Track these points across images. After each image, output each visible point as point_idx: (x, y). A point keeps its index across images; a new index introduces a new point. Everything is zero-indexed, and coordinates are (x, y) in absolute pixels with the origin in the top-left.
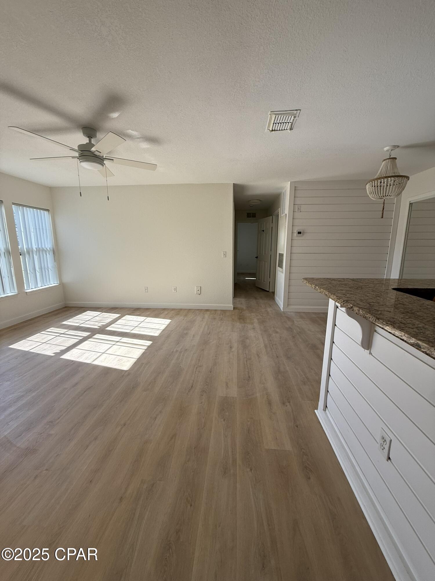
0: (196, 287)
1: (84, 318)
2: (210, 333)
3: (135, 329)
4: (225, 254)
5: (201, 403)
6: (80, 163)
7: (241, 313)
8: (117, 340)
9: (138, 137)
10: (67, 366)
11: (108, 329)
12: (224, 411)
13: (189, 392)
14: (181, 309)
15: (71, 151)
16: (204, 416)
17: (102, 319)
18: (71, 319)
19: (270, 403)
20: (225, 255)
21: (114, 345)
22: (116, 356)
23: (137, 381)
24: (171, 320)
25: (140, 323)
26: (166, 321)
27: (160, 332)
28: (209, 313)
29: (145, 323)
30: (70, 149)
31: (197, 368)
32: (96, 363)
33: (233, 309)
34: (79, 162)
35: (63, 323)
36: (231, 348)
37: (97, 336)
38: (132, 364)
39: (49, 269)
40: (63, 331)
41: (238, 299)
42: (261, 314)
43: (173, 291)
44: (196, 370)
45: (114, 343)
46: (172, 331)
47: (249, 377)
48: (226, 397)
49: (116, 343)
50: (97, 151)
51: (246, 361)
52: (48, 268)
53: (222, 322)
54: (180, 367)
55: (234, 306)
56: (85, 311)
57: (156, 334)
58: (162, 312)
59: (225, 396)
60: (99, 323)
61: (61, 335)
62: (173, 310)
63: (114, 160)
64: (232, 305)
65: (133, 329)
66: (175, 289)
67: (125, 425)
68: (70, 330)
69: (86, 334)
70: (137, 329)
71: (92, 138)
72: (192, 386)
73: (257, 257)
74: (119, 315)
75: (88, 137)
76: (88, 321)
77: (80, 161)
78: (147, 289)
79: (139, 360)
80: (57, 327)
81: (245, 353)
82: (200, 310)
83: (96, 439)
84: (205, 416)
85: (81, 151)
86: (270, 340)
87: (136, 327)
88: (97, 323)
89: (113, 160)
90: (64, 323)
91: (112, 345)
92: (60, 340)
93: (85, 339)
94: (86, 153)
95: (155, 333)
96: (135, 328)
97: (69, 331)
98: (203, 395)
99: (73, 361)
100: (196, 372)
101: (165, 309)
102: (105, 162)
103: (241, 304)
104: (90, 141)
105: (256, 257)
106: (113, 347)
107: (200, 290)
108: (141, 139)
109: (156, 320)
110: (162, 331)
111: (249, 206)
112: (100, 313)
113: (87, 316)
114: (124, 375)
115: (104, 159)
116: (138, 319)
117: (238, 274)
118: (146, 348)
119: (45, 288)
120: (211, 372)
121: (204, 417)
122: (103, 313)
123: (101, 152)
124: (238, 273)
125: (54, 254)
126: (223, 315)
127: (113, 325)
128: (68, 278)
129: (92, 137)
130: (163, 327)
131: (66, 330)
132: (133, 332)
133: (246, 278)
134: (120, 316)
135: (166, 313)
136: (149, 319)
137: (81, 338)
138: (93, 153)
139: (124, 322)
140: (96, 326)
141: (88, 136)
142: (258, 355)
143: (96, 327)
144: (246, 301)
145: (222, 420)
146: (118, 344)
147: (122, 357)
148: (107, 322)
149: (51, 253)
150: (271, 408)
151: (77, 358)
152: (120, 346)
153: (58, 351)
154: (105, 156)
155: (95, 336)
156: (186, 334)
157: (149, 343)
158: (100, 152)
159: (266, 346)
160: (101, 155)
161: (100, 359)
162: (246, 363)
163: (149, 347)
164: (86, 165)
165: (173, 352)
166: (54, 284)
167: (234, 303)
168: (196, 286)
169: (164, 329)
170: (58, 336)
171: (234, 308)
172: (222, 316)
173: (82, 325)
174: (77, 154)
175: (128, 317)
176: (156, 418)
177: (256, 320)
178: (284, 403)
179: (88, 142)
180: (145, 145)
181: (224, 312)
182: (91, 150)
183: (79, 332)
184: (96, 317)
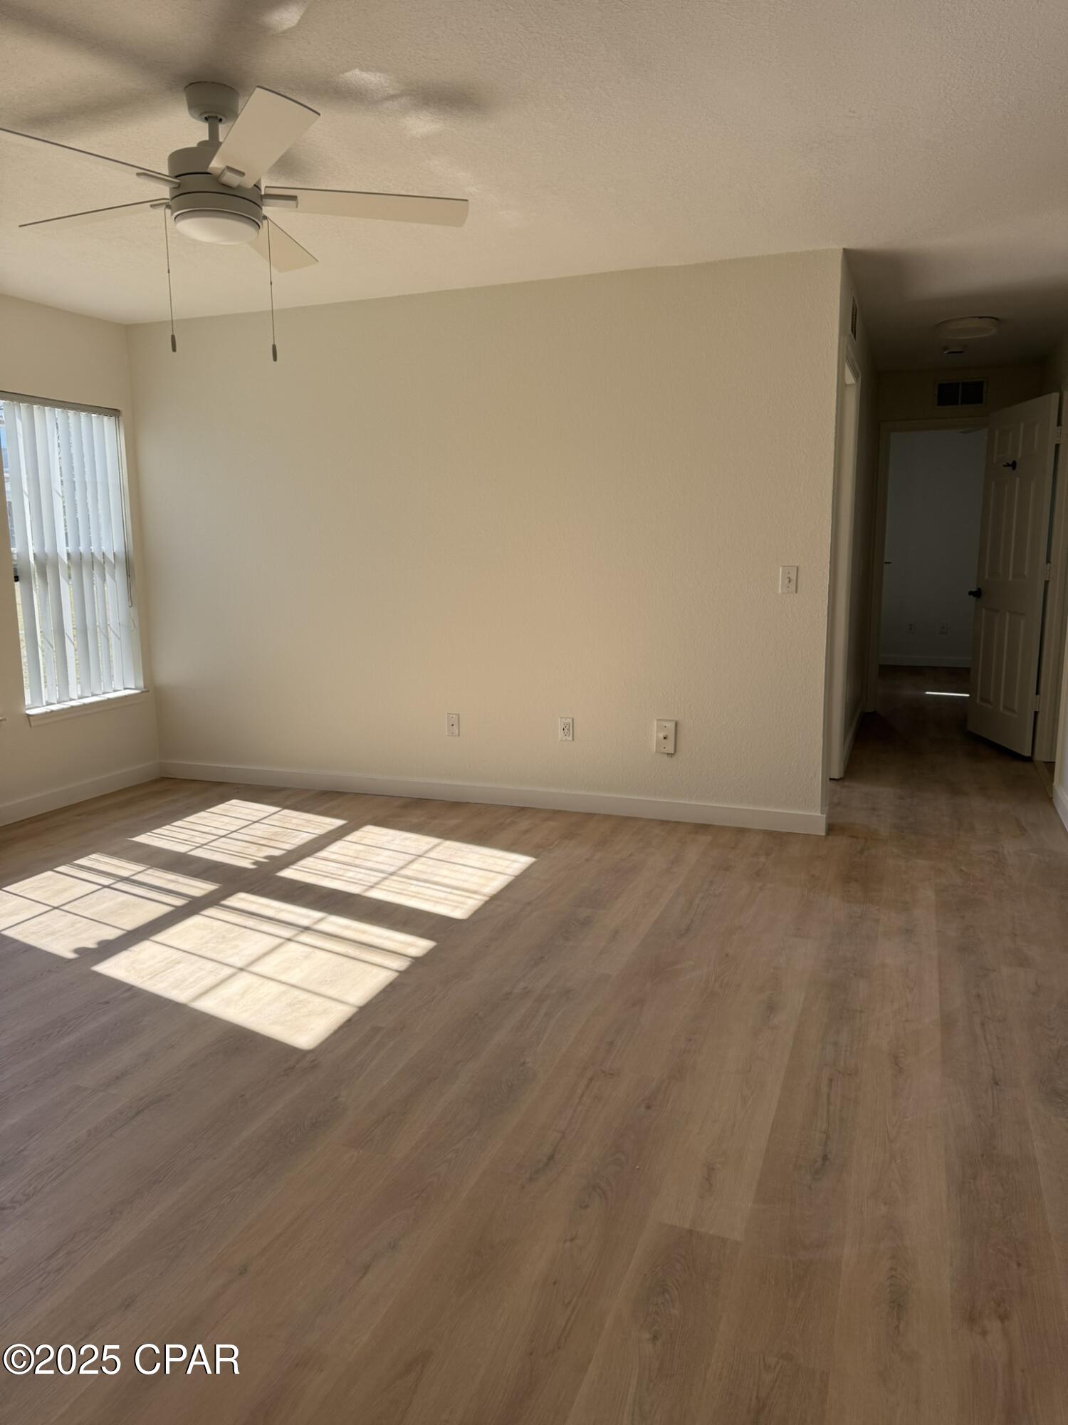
0: (655, 723)
1: (214, 824)
2: (688, 930)
3: (387, 883)
4: (794, 577)
5: (572, 1240)
6: (176, 224)
7: (862, 852)
8: (305, 922)
9: (391, 92)
10: (107, 1003)
11: (287, 873)
12: (667, 1296)
13: (531, 1179)
14: (590, 814)
15: (142, 180)
16: (566, 1301)
17: (276, 834)
18: (167, 827)
19: (898, 1303)
20: (794, 582)
21: (289, 940)
22: (283, 988)
23: (336, 1098)
24: (535, 857)
25: (411, 862)
26: (514, 861)
27: (480, 903)
28: (709, 838)
29: (431, 862)
30: (138, 174)
31: (591, 1080)
32: (208, 1005)
33: (823, 833)
34: (170, 219)
35: (134, 839)
36: (771, 1008)
37: (242, 900)
38: (335, 1027)
39: (111, 635)
40: (127, 868)
41: (859, 791)
42: (963, 868)
43: (561, 734)
44: (587, 1086)
45: (287, 933)
46: (530, 903)
47: (825, 1158)
48: (691, 1232)
49: (296, 935)
50: (229, 169)
51: (831, 1080)
52: (107, 625)
53: (760, 884)
54: (524, 1063)
55: (829, 817)
56: (223, 799)
57: (459, 908)
58: (508, 821)
59: (687, 1226)
60: (258, 850)
61: (120, 886)
62: (555, 814)
63: (299, 198)
64: (820, 814)
65: (377, 884)
66: (569, 728)
67: (243, 1271)
68: (153, 866)
69: (199, 888)
70: (392, 883)
71: (221, 120)
72: (551, 1158)
73: (977, 594)
74: (339, 822)
75: (206, 119)
76: (223, 839)
77: (173, 217)
78: (455, 723)
79: (365, 1012)
80: (114, 854)
81: (836, 1044)
82: (670, 826)
83: (128, 1305)
84: (575, 1299)
85: (177, 177)
86: (978, 996)
87: (392, 874)
88: (253, 850)
89: (294, 198)
90: (142, 839)
91: (281, 941)
92: (109, 902)
93: (194, 907)
94: (193, 182)
95: (456, 907)
96: (385, 878)
97: (150, 871)
98: (587, 1206)
99: (131, 988)
100: (582, 1095)
101: (523, 809)
102: (267, 210)
103: (874, 809)
104: (213, 133)
105: (971, 593)
106: (283, 949)
107: (672, 737)
108: (404, 100)
109: (477, 853)
110: (487, 903)
111: (946, 349)
112: (273, 809)
113: (226, 819)
114: (293, 1068)
115: (262, 197)
116: (407, 843)
117: (888, 671)
118: (401, 964)
119: (91, 704)
120: (649, 1107)
121: (569, 1303)
122: (286, 812)
123: (242, 170)
124: (881, 667)
125: (128, 575)
126: (767, 854)
127: (309, 862)
128: (173, 670)
129: (220, 117)
130: (495, 884)
131: (139, 868)
132: (376, 894)
133: (927, 693)
134: (345, 825)
135: (524, 824)
136: (451, 848)
137: (179, 902)
138: (216, 178)
139: (351, 853)
140: (244, 858)
141: (206, 115)
142: (896, 1060)
143: (246, 864)
144: (901, 798)
145: (647, 1336)
146: (305, 938)
147: (304, 996)
148: (288, 847)
149: (120, 574)
150: (897, 1327)
151: (150, 979)
152: (310, 950)
153: (91, 944)
154: (266, 187)
155: (234, 901)
156: (586, 923)
157: (418, 946)
158: (242, 174)
159: (947, 1023)
160: (248, 182)
161: (224, 992)
162: (824, 1089)
163: (417, 962)
164: (196, 230)
165: (511, 993)
166: (125, 689)
167: (832, 805)
168: (658, 720)
169: (494, 892)
170: (108, 887)
171: (831, 829)
172: (762, 859)
173: (199, 853)
174: (164, 191)
175: (371, 834)
176: (366, 1268)
177: (928, 894)
178: (971, 1318)
179: (206, 138)
180: (422, 124)
181: (777, 839)
182: (209, 171)
183: (182, 879)
184: (257, 824)
